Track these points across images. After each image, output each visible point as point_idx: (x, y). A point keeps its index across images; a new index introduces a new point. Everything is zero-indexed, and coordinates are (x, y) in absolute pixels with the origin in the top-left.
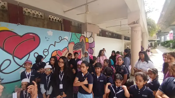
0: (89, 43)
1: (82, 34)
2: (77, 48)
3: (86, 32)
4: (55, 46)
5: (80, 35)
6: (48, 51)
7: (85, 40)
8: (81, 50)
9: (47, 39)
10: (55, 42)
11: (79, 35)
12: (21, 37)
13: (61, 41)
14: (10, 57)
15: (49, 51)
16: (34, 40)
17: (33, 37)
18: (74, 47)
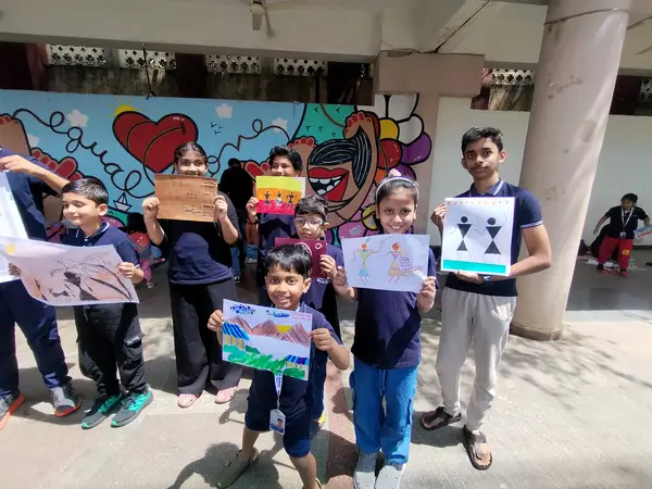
0: (400, 144)
1: (359, 108)
2: (329, 158)
3: (387, 98)
4: (238, 148)
5: (347, 110)
6: (218, 160)
7: (378, 132)
8: (350, 169)
9: (216, 128)
10: (240, 136)
11: (342, 111)
12: (157, 124)
13: (259, 133)
14: (139, 166)
15: (221, 160)
16: (184, 132)
17: (182, 124)
18: (312, 154)
